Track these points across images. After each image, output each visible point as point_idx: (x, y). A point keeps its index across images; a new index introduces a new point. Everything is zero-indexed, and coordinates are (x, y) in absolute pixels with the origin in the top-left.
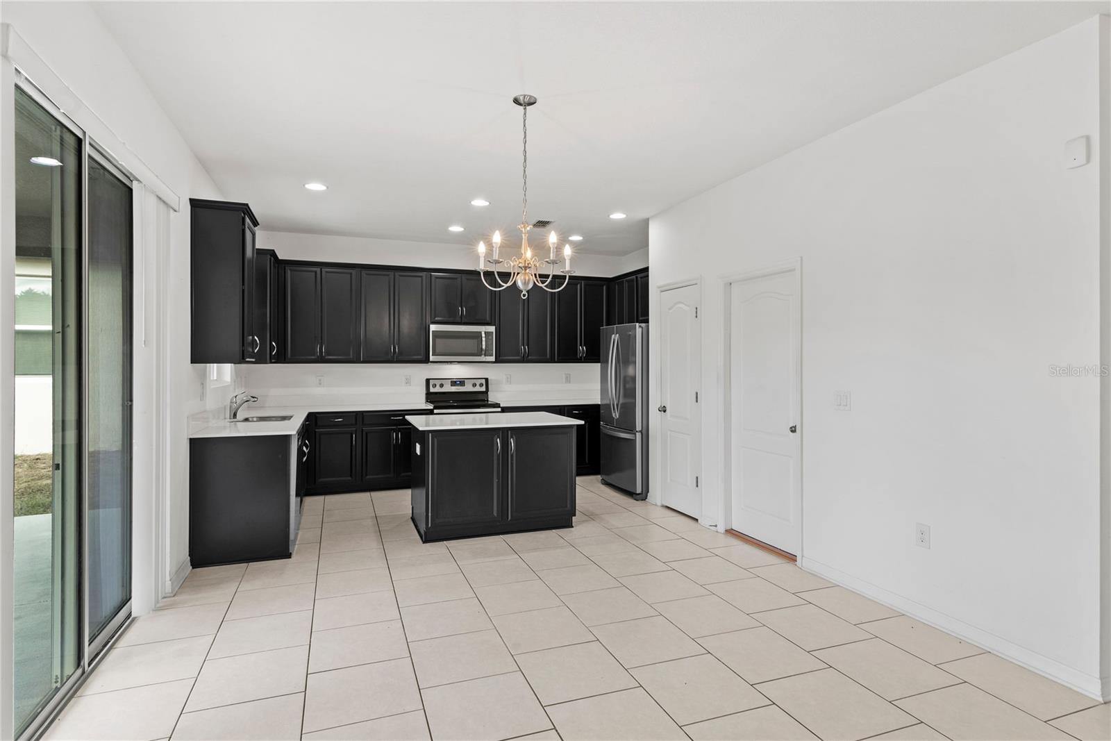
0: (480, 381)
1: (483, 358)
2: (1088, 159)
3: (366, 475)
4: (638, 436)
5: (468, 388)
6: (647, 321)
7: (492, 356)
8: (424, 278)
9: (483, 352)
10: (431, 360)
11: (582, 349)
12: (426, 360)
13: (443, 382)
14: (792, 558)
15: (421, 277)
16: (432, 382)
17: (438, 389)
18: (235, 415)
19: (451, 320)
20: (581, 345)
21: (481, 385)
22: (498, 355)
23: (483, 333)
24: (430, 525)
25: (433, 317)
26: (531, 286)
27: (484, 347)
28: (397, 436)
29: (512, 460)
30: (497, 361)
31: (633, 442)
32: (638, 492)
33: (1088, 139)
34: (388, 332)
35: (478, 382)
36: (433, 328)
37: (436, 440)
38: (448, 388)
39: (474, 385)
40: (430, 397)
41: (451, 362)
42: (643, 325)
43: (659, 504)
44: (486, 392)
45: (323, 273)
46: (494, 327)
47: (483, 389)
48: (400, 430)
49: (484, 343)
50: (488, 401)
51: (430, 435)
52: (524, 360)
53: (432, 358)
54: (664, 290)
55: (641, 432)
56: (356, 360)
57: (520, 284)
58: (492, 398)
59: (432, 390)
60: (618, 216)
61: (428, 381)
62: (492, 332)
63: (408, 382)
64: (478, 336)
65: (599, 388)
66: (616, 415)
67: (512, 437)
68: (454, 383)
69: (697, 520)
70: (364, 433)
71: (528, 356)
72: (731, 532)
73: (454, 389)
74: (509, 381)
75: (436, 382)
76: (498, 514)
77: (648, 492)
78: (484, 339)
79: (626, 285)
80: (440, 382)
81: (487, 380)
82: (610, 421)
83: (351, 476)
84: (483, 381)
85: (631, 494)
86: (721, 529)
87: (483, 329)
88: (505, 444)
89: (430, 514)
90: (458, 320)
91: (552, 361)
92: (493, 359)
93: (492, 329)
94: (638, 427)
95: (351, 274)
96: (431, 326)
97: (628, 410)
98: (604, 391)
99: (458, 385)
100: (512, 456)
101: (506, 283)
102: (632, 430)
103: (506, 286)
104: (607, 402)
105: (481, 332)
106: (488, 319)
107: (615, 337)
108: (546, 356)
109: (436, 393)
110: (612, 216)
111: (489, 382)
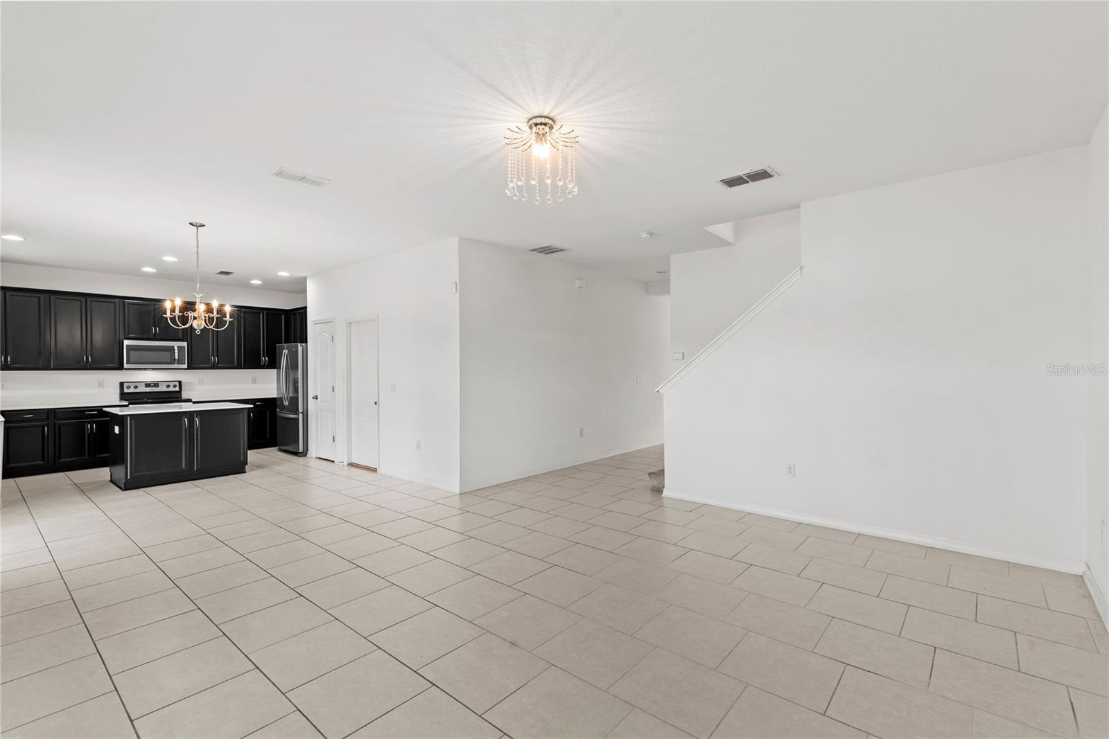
0: (174, 383)
1: (176, 366)
2: (456, 291)
3: (60, 458)
4: (301, 415)
5: (162, 388)
6: (306, 342)
7: (184, 364)
8: (117, 304)
9: (176, 361)
11: (265, 359)
12: (121, 367)
13: (137, 384)
14: (374, 470)
15: (114, 303)
16: (125, 385)
17: (132, 390)
19: (145, 336)
20: (264, 356)
21: (175, 386)
22: (190, 363)
23: (176, 349)
24: (129, 477)
25: (127, 332)
26: (202, 327)
27: (177, 357)
28: (92, 427)
29: (197, 431)
30: (189, 368)
31: (298, 419)
32: (300, 451)
33: (456, 283)
34: (80, 344)
35: (172, 384)
36: (126, 342)
37: (133, 422)
38: (142, 389)
39: (168, 386)
40: (123, 396)
41: (145, 369)
42: (304, 344)
43: (314, 457)
44: (180, 391)
45: (7, 295)
46: (186, 343)
47: (177, 389)
48: (95, 422)
49: (176, 355)
50: (181, 397)
51: (129, 418)
52: (213, 367)
53: (126, 366)
54: (316, 323)
55: (302, 413)
56: (47, 367)
57: (195, 326)
58: (185, 395)
59: (126, 390)
60: (284, 274)
61: (122, 384)
62: (184, 347)
63: (101, 385)
64: (172, 349)
65: (276, 387)
66: (286, 403)
67: (197, 417)
68: (148, 385)
69: (334, 462)
70: (57, 427)
71: (218, 364)
72: (351, 465)
73: (148, 390)
74: (201, 382)
75: (129, 384)
76: (186, 465)
77: (307, 450)
78: (176, 352)
79: (298, 315)
80: (135, 384)
81: (180, 382)
82: (283, 407)
83: (43, 460)
84: (177, 384)
85: (296, 454)
86: (346, 463)
87: (176, 344)
88: (191, 422)
89: (129, 470)
90: (152, 336)
91: (239, 367)
92: (185, 366)
94: (300, 410)
95: (39, 298)
96: (125, 341)
97: (294, 401)
98: (279, 388)
99: (152, 386)
100: (197, 429)
101: (183, 325)
102: (296, 412)
103: (183, 327)
104: (281, 396)
105: (173, 347)
106: (180, 336)
107: (285, 352)
108: (234, 364)
109: (130, 393)
110: (279, 274)
111: (183, 384)
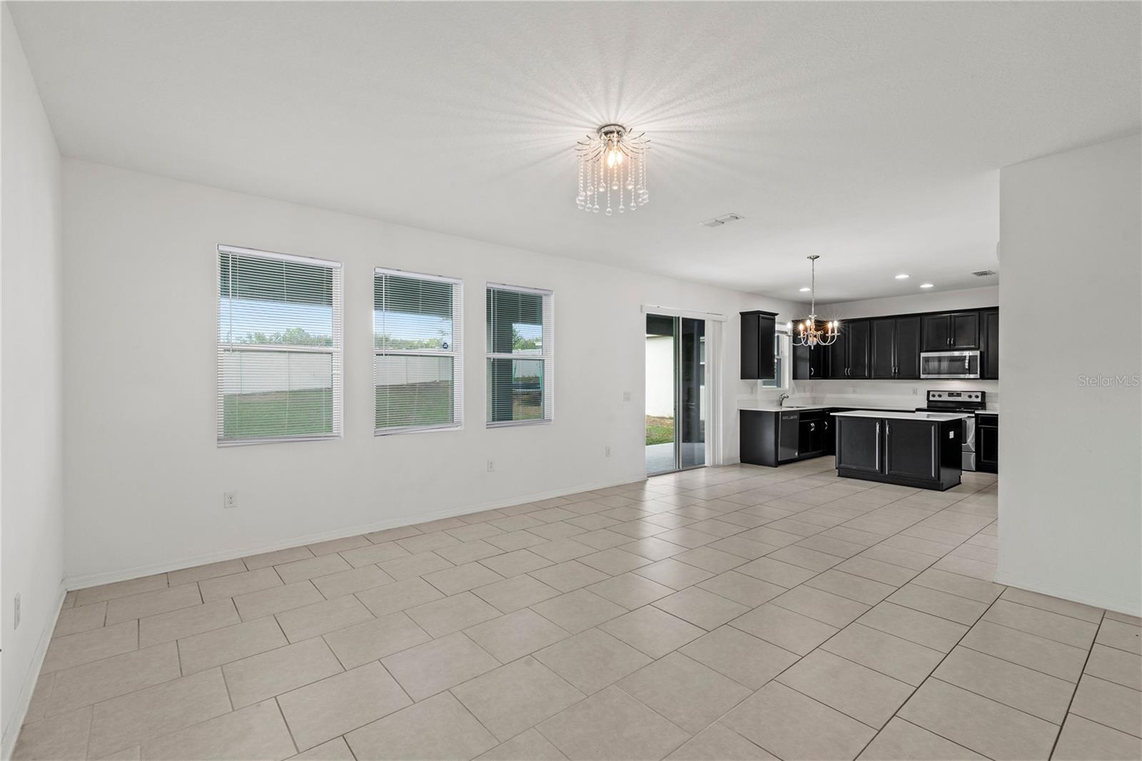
0: (975, 394)
1: (967, 376)
5: (964, 398)
7: (977, 373)
9: (967, 371)
10: (921, 377)
12: (919, 377)
13: (942, 393)
16: (931, 393)
17: (937, 398)
18: (781, 405)
19: (941, 348)
21: (977, 397)
22: (983, 373)
23: (967, 358)
27: (968, 367)
30: (983, 377)
35: (973, 395)
36: (922, 355)
38: (945, 398)
39: (970, 397)
40: (929, 401)
41: (947, 379)
44: (983, 402)
46: (979, 352)
47: (979, 400)
49: (968, 364)
50: (985, 408)
53: (922, 376)
58: (989, 407)
59: (931, 399)
61: (929, 392)
62: (977, 356)
63: (915, 392)
64: (961, 359)
68: (951, 394)
73: (951, 399)
75: (935, 393)
78: (967, 361)
80: (939, 393)
81: (981, 392)
84: (979, 394)
87: (967, 354)
90: (946, 347)
92: (978, 376)
93: (977, 353)
96: (920, 353)
99: (955, 396)
105: (964, 356)
106: (972, 346)
109: (934, 400)
111: (986, 395)
